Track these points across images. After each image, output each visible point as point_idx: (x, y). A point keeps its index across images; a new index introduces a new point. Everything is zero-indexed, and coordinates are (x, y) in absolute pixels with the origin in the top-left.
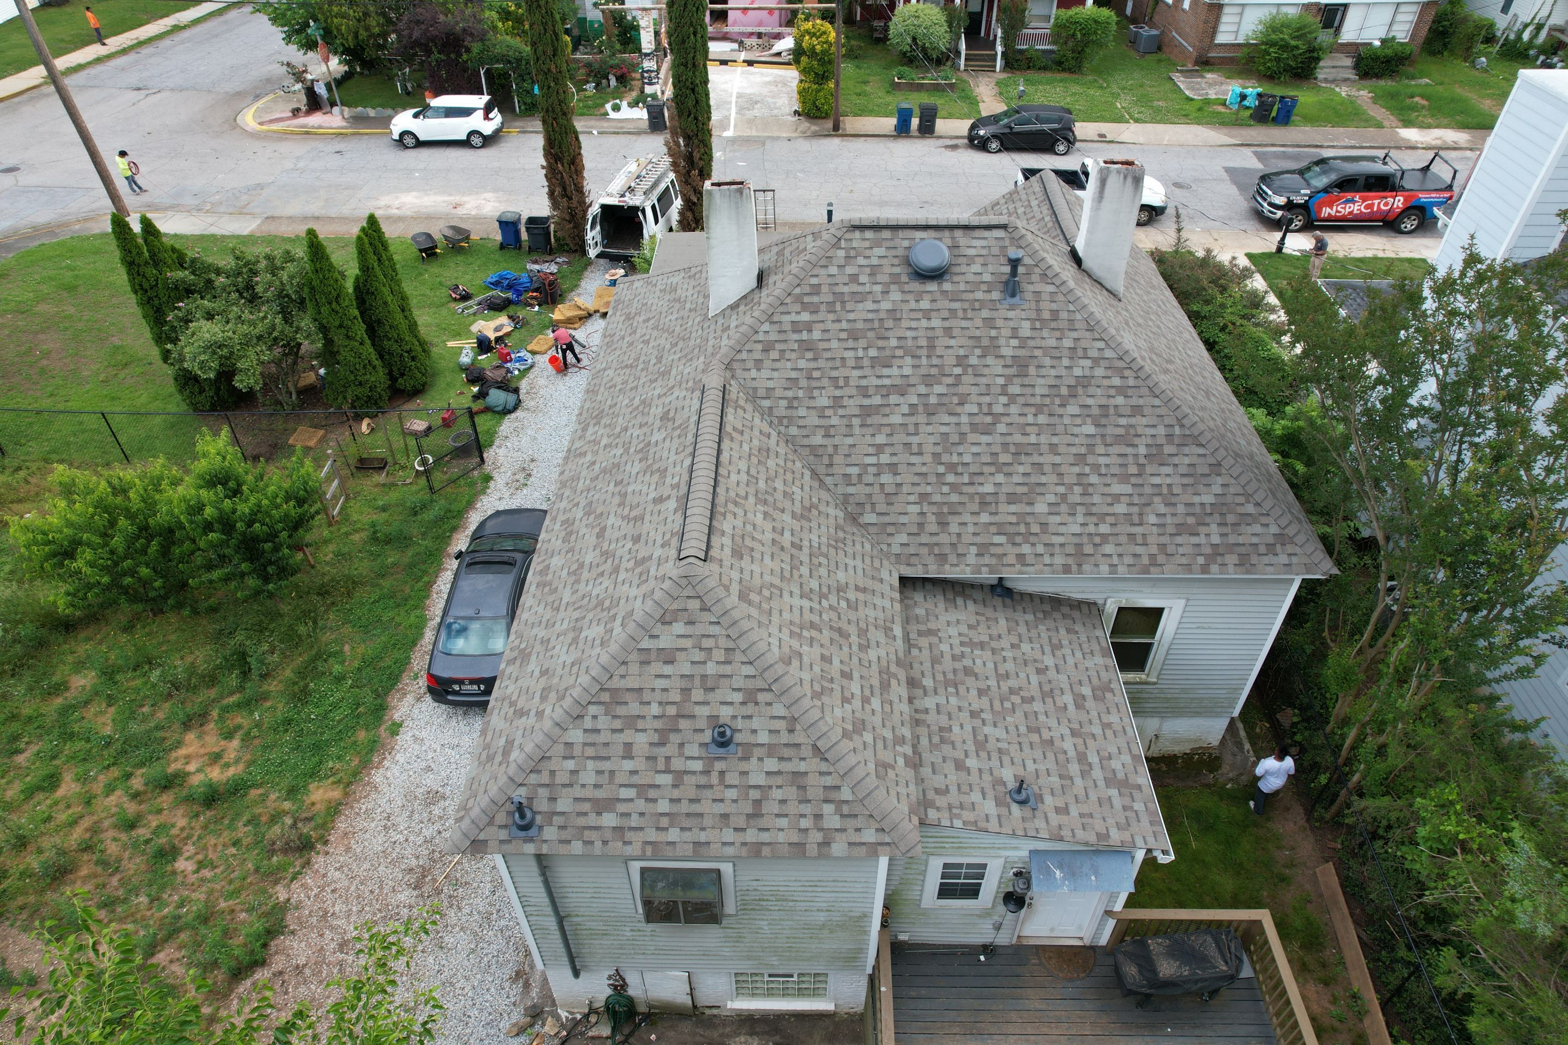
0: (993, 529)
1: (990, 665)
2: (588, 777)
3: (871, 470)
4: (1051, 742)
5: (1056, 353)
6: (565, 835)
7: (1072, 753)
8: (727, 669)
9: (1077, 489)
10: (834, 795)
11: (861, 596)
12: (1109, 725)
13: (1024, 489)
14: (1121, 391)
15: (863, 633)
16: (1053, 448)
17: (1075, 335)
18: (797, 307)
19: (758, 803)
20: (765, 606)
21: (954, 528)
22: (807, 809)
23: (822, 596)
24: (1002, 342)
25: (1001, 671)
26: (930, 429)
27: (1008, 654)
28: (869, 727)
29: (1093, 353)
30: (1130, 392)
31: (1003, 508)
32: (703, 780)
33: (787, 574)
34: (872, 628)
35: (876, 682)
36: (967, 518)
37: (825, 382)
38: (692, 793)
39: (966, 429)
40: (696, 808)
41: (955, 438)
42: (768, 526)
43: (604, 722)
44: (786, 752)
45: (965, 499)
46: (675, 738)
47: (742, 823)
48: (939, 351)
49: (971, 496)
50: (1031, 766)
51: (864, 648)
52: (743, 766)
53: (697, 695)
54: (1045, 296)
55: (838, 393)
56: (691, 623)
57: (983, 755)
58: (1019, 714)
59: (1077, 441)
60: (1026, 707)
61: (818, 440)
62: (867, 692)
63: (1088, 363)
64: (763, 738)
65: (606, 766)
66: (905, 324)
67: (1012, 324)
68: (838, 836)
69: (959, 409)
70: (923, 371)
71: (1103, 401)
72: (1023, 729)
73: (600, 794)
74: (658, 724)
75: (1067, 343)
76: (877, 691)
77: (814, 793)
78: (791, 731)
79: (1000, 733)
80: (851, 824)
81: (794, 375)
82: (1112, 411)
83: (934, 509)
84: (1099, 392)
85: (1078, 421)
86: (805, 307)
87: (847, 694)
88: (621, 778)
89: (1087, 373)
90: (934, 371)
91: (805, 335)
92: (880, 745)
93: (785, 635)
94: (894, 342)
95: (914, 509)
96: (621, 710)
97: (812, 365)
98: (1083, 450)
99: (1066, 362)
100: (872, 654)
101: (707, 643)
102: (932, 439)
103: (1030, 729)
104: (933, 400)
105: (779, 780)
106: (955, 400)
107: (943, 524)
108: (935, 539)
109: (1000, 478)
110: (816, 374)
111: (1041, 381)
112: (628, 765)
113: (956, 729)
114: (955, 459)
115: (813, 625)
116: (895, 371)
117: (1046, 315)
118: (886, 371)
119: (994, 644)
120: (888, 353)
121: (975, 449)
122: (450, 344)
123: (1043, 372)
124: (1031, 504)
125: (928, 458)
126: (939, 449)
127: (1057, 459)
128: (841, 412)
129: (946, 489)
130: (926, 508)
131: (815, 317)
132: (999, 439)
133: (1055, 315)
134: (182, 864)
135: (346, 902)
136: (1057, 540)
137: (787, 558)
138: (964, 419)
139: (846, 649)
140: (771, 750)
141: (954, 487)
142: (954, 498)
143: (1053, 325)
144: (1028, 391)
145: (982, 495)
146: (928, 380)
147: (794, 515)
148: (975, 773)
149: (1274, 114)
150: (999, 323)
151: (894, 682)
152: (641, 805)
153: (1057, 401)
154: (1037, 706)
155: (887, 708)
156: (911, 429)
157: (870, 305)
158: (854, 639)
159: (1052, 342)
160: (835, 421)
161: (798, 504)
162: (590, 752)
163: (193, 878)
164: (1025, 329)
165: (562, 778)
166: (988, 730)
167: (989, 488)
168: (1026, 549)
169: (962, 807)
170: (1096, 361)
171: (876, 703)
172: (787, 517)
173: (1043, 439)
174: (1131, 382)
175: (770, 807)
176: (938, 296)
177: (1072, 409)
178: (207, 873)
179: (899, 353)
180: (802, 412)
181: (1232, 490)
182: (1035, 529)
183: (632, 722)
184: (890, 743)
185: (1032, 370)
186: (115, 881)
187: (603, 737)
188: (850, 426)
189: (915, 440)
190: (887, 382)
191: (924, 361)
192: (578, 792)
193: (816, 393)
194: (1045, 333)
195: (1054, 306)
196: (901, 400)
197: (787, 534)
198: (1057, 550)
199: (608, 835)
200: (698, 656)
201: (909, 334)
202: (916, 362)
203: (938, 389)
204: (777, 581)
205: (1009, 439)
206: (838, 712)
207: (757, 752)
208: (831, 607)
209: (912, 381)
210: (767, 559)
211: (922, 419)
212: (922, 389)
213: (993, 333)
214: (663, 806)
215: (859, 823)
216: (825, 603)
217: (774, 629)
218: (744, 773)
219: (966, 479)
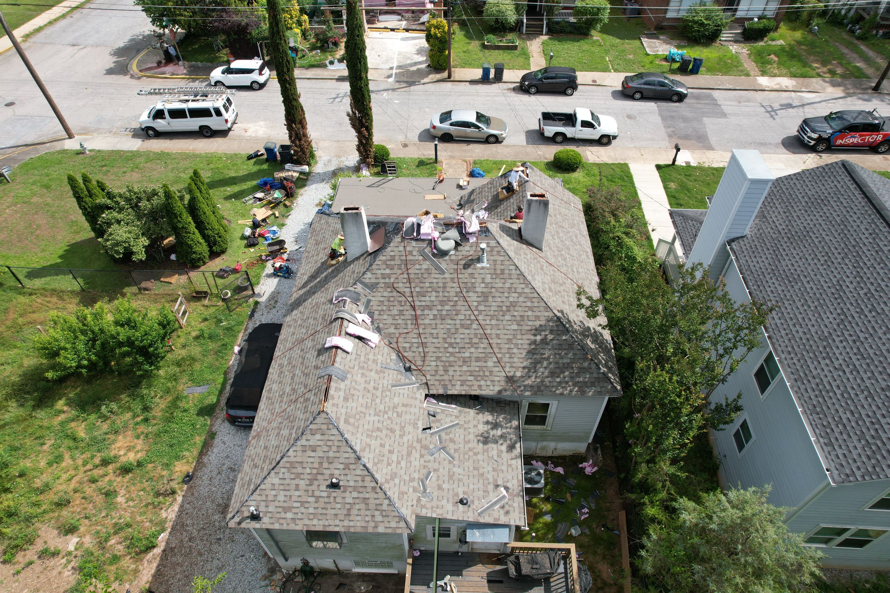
0: (468, 373)
1: (462, 437)
2: (281, 498)
3: (415, 345)
4: (482, 475)
5: (502, 290)
6: (272, 521)
7: (491, 480)
8: (337, 455)
9: (507, 355)
10: (379, 508)
11: (404, 409)
12: (510, 465)
13: (483, 355)
14: (531, 309)
15: (402, 428)
16: (498, 336)
17: (511, 281)
18: (384, 267)
19: (349, 510)
20: (356, 424)
21: (451, 373)
22: (368, 513)
23: (386, 412)
24: (477, 285)
25: (467, 439)
26: (442, 326)
27: (471, 430)
28: (398, 476)
29: (519, 290)
30: (535, 309)
31: (474, 364)
32: (327, 500)
33: (369, 405)
34: (407, 425)
35: (405, 453)
36: (457, 368)
37: (396, 303)
38: (323, 505)
39: (458, 326)
40: (324, 511)
41: (453, 331)
42: (362, 380)
43: (287, 475)
44: (361, 490)
45: (456, 359)
46: (316, 483)
47: (342, 517)
48: (448, 289)
49: (459, 358)
50: (471, 487)
51: (401, 436)
52: (344, 495)
53: (325, 465)
54: (499, 262)
55: (401, 308)
56: (323, 434)
57: (451, 482)
58: (471, 461)
59: (508, 332)
60: (475, 457)
61: (392, 330)
62: (400, 459)
63: (516, 295)
64: (352, 483)
65: (288, 493)
66: (433, 276)
67: (482, 276)
68: (381, 524)
69: (455, 317)
70: (440, 299)
71: (522, 314)
72: (471, 469)
73: (285, 505)
74: (309, 477)
75: (508, 285)
76: (405, 457)
77: (372, 506)
78: (363, 481)
79: (460, 471)
80: (386, 519)
81: (382, 299)
82: (526, 318)
83: (442, 364)
84: (520, 309)
85: (510, 323)
86: (388, 266)
87: (390, 461)
88: (294, 499)
89: (516, 300)
90: (445, 299)
91: (387, 280)
92: (402, 483)
93: (364, 438)
94: (427, 285)
95: (434, 364)
96: (294, 471)
97: (391, 294)
98: (511, 337)
99: (506, 295)
100: (405, 439)
101: (329, 443)
102: (442, 331)
103: (475, 469)
104: (444, 313)
105: (357, 501)
106: (454, 313)
107: (446, 371)
108: (442, 378)
109: (473, 350)
110: (392, 299)
111: (494, 304)
112: (297, 493)
113: (441, 470)
114: (453, 341)
115: (379, 429)
116: (427, 299)
117: (499, 272)
118: (423, 299)
119: (466, 426)
120: (424, 290)
121: (462, 336)
122: (240, 222)
123: (496, 299)
124: (486, 362)
125: (441, 340)
126: (445, 336)
127: (499, 341)
128: (402, 317)
129: (448, 355)
130: (439, 363)
131: (392, 272)
132: (473, 331)
133: (503, 271)
134: (120, 499)
135: (192, 519)
136: (496, 379)
137: (370, 395)
138: (458, 322)
139: (393, 438)
140: (355, 488)
141: (452, 354)
142: (452, 359)
143: (501, 276)
144: (488, 308)
145: (464, 358)
146: (443, 303)
147: (377, 372)
148: (446, 491)
149: (691, 67)
150: (476, 276)
151: (414, 451)
152: (303, 510)
153: (501, 313)
154: (480, 457)
155: (409, 465)
156: (434, 326)
157: (417, 266)
158: (398, 433)
159: (501, 285)
160: (400, 322)
161: (379, 365)
162: (282, 487)
163: (125, 506)
164: (488, 279)
165: (270, 498)
166: (456, 470)
167: (467, 355)
168: (482, 383)
169: (437, 507)
170: (520, 294)
171: (403, 464)
172: (373, 374)
173: (493, 332)
174: (536, 304)
175: (354, 512)
176: (449, 262)
177: (508, 317)
178: (131, 503)
179: (430, 290)
180: (385, 317)
181: (578, 356)
182: (487, 373)
183: (298, 476)
184: (407, 482)
185: (490, 299)
186: (91, 505)
187: (287, 482)
188: (406, 324)
189: (434, 331)
190: (423, 304)
191: (441, 294)
192: (277, 504)
193: (391, 308)
194: (497, 281)
195: (502, 267)
196: (430, 312)
197: (372, 382)
198: (496, 383)
199: (289, 521)
200: (326, 449)
201: (434, 281)
202: (437, 294)
203: (447, 308)
204: (363, 410)
205: (477, 332)
206: (384, 471)
207: (350, 489)
208: (389, 418)
209: (435, 303)
210: (360, 399)
211: (439, 322)
212: (439, 308)
213: (473, 281)
214: (311, 510)
215: (390, 519)
216: (386, 416)
217: (359, 435)
218: (344, 498)
219: (457, 350)
